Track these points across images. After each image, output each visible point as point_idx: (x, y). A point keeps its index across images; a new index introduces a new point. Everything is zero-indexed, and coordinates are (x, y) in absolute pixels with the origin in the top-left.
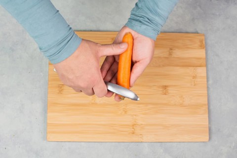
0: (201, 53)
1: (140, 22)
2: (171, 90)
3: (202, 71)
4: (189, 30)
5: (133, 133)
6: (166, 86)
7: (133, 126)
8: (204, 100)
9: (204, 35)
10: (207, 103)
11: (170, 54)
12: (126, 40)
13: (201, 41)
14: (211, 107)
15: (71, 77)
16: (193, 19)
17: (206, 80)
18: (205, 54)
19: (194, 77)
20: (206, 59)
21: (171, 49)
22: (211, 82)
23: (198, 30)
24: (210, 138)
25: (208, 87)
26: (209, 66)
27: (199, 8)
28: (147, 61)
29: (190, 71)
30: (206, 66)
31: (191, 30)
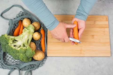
0: (107, 23)
1: (79, 15)
2: (95, 37)
3: (107, 30)
4: (101, 14)
5: (81, 53)
6: (93, 35)
7: (81, 50)
8: (109, 41)
9: (107, 16)
10: (109, 42)
11: (95, 23)
12: (75, 23)
13: (107, 18)
14: (111, 44)
15: (56, 35)
16: (103, 10)
17: (109, 33)
18: (108, 23)
19: (104, 32)
20: (109, 25)
21: (95, 21)
22: (111, 34)
23: (105, 14)
24: (111, 55)
25: (110, 36)
26: (110, 28)
27: (105, 6)
28: (84, 28)
29: (102, 29)
30: (109, 28)
31: (103, 14)
